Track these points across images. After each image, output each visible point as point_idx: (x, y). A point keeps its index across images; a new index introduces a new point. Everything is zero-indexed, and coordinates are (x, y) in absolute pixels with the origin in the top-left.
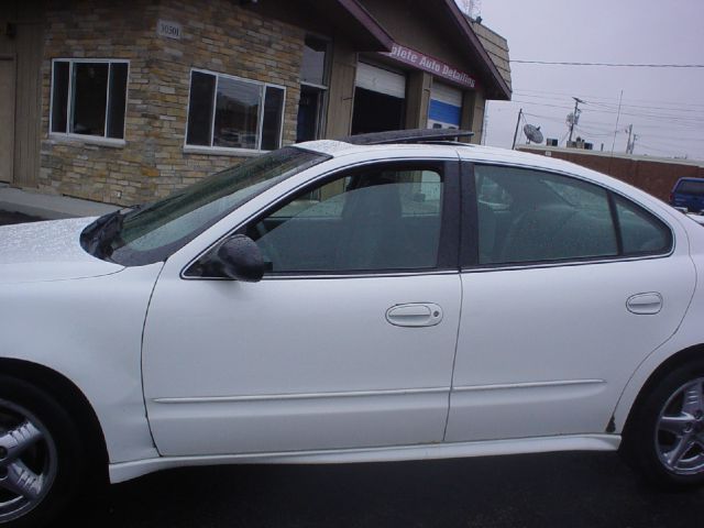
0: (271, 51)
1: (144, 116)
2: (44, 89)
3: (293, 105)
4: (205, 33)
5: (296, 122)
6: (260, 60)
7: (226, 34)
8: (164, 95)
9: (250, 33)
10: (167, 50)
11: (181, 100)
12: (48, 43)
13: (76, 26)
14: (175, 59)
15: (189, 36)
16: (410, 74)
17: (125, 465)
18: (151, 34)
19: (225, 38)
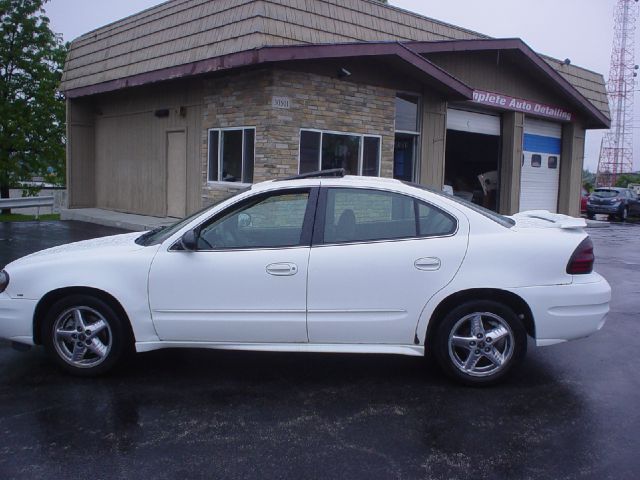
0: (366, 110)
1: (265, 166)
2: (204, 151)
3: (389, 149)
4: (309, 102)
5: (392, 163)
6: (357, 117)
7: (327, 100)
8: (279, 150)
9: (347, 98)
10: (280, 117)
11: (293, 152)
12: (205, 118)
13: (223, 105)
14: (286, 123)
15: (297, 106)
16: (504, 115)
17: (144, 343)
18: (267, 107)
19: (326, 104)
